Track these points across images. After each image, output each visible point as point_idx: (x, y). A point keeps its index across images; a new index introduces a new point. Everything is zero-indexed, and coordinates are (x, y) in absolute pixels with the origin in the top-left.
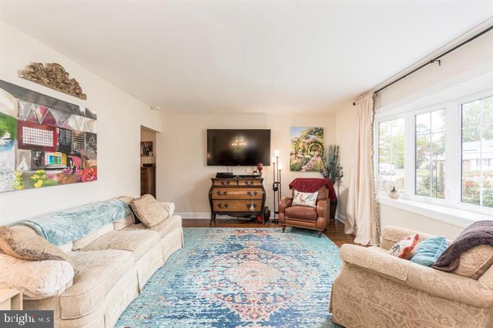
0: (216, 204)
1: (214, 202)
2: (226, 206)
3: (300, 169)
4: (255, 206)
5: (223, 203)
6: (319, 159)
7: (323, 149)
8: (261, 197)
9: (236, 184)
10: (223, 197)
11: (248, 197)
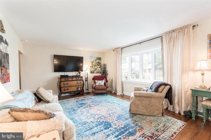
0: (62, 89)
1: (62, 88)
2: (68, 89)
3: (94, 73)
4: (80, 88)
5: (66, 88)
6: (100, 69)
7: (101, 65)
8: (82, 84)
9: (72, 80)
10: (66, 86)
11: (78, 85)
